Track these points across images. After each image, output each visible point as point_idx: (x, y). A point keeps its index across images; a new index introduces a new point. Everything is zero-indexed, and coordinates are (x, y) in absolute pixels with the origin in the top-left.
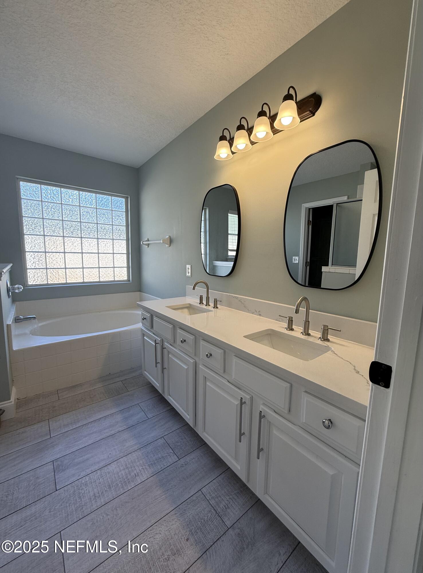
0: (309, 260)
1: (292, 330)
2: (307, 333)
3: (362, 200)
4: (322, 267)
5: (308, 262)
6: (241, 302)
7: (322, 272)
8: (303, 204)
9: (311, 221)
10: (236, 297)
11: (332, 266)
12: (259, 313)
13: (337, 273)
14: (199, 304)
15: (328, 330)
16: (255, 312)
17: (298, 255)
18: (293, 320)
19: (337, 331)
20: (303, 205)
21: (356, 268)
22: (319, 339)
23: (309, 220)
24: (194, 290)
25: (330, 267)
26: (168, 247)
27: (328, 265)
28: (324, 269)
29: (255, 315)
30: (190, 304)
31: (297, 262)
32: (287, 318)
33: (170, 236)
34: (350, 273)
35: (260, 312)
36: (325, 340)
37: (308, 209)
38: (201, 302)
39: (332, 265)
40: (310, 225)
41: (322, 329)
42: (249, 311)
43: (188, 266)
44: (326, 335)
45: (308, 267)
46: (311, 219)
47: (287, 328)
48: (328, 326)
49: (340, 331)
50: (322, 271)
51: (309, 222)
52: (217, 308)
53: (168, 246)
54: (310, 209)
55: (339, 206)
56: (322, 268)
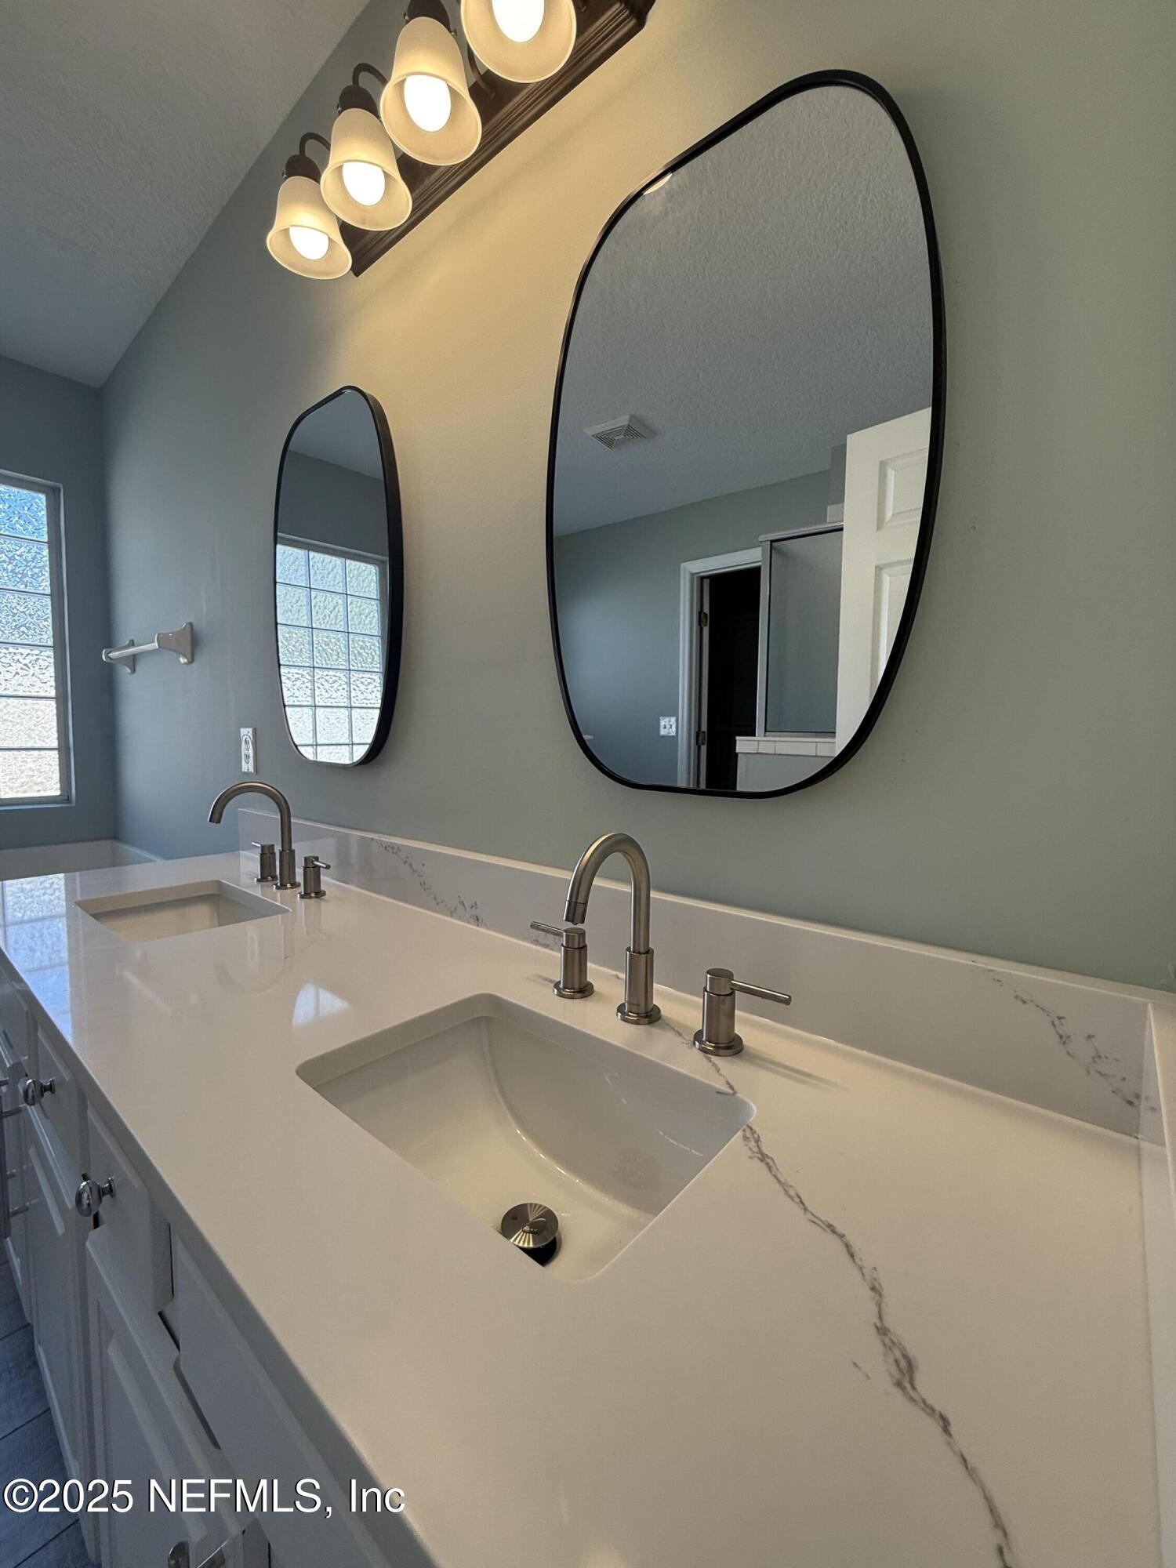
0: (704, 728)
1: (584, 991)
2: (642, 1010)
3: (842, 529)
4: (738, 738)
5: (704, 732)
6: (411, 865)
7: (737, 754)
8: (683, 564)
9: (706, 615)
10: (392, 846)
11: (765, 736)
12: (475, 912)
13: (780, 755)
14: (258, 880)
15: (732, 994)
16: (460, 907)
17: (672, 712)
18: (585, 947)
19: (776, 1001)
20: (685, 569)
21: (834, 737)
22: (694, 1044)
23: (701, 613)
24: (219, 822)
25: (759, 739)
26: (185, 663)
27: (754, 735)
28: (743, 744)
29: (460, 918)
30: (219, 884)
31: (673, 733)
32: (560, 935)
33: (191, 624)
34: (819, 754)
35: (474, 906)
36: (722, 1052)
37: (698, 577)
38: (266, 875)
39: (766, 731)
40: (706, 625)
41: (705, 990)
42: (437, 903)
43: (246, 733)
44: (723, 1020)
45: (704, 748)
46: (706, 610)
47: (561, 986)
48: (729, 976)
49: (787, 1002)
50: (737, 751)
51: (702, 616)
52: (319, 894)
53: (186, 660)
54: (702, 578)
55: (778, 551)
56: (735, 741)
